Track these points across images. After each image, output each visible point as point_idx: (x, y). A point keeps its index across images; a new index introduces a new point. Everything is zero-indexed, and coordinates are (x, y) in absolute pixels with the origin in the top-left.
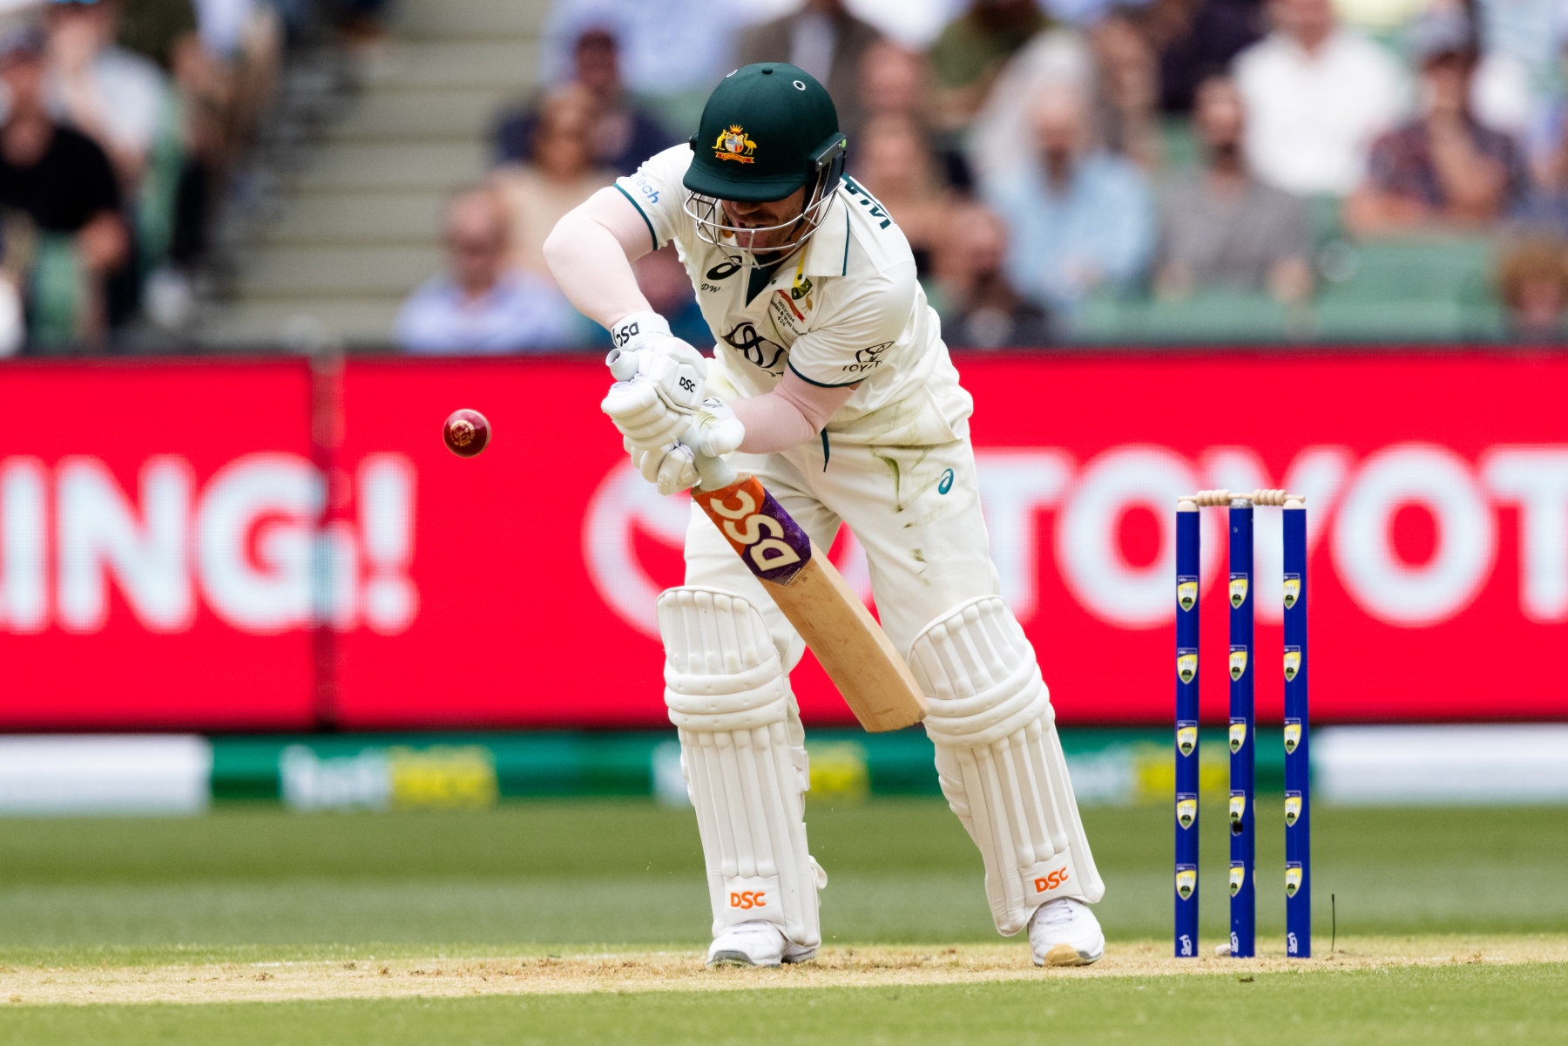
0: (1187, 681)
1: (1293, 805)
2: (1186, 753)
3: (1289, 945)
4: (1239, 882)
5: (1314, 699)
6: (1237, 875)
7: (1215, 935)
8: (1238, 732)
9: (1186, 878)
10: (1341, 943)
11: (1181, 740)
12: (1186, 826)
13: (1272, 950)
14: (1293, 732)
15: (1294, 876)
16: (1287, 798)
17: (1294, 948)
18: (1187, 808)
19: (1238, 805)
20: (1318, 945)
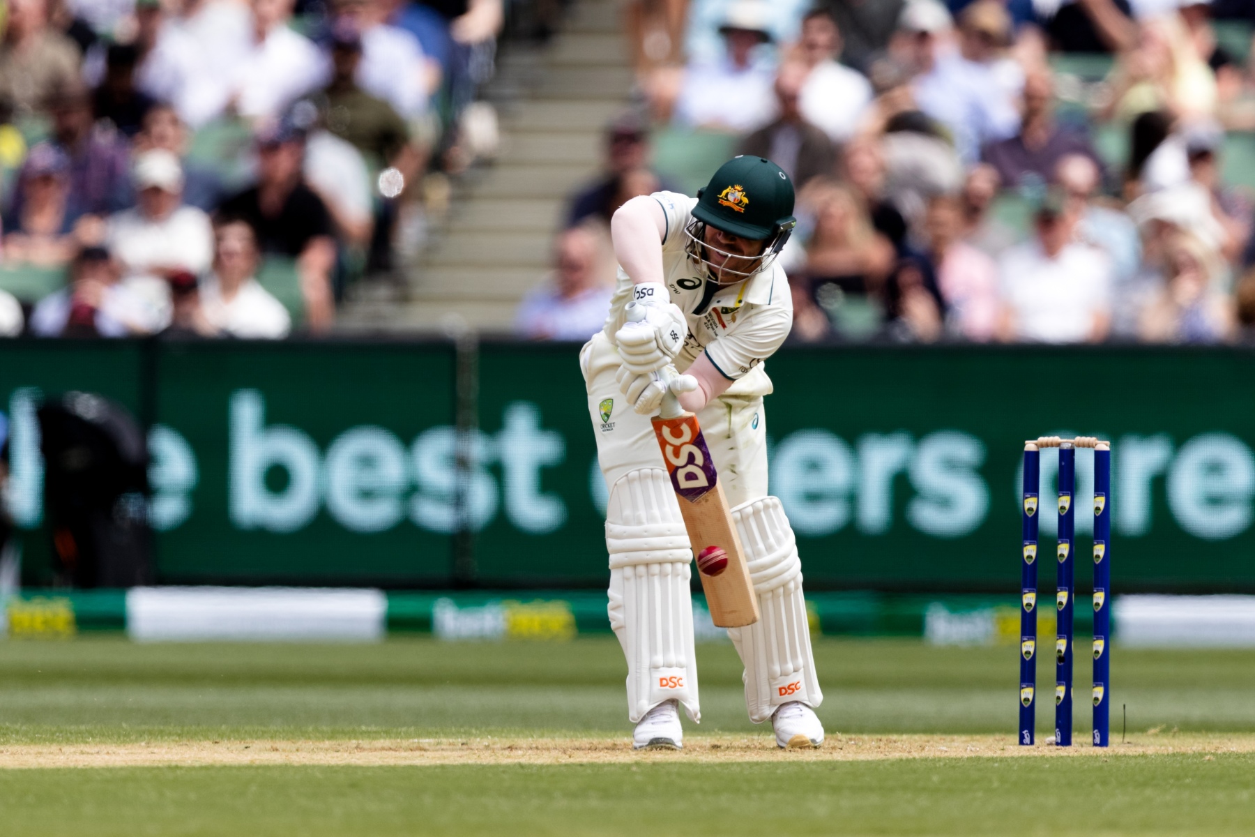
0: (1029, 562)
1: (1099, 645)
2: (1028, 610)
3: (1094, 738)
4: (1062, 695)
5: (1113, 575)
7: (1046, 731)
8: (1063, 597)
9: (1028, 693)
10: (1129, 738)
11: (1025, 602)
12: (1028, 658)
14: (1099, 597)
15: (1099, 692)
16: (1094, 640)
17: (1098, 740)
18: (1029, 646)
19: (1062, 645)
20: (1113, 738)
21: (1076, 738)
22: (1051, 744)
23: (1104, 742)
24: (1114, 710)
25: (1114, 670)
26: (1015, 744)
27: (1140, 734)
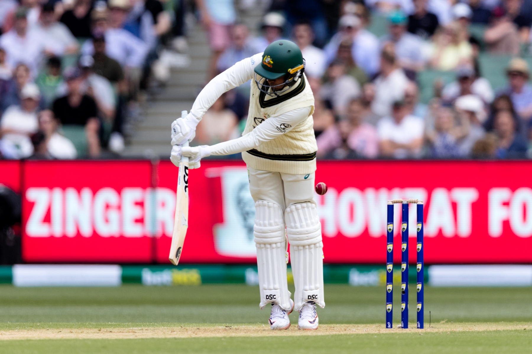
0: (390, 252)
1: (419, 286)
2: (390, 272)
3: (418, 325)
4: (404, 308)
5: (425, 257)
6: (404, 306)
7: (397, 322)
8: (404, 266)
9: (390, 306)
10: (432, 325)
11: (388, 268)
12: (389, 292)
13: (413, 327)
14: (419, 266)
15: (420, 306)
16: (417, 284)
17: (419, 326)
18: (390, 287)
19: (404, 286)
20: (426, 325)
21: (410, 325)
22: (399, 328)
23: (422, 327)
24: (426, 313)
26: (384, 328)
27: (437, 323)
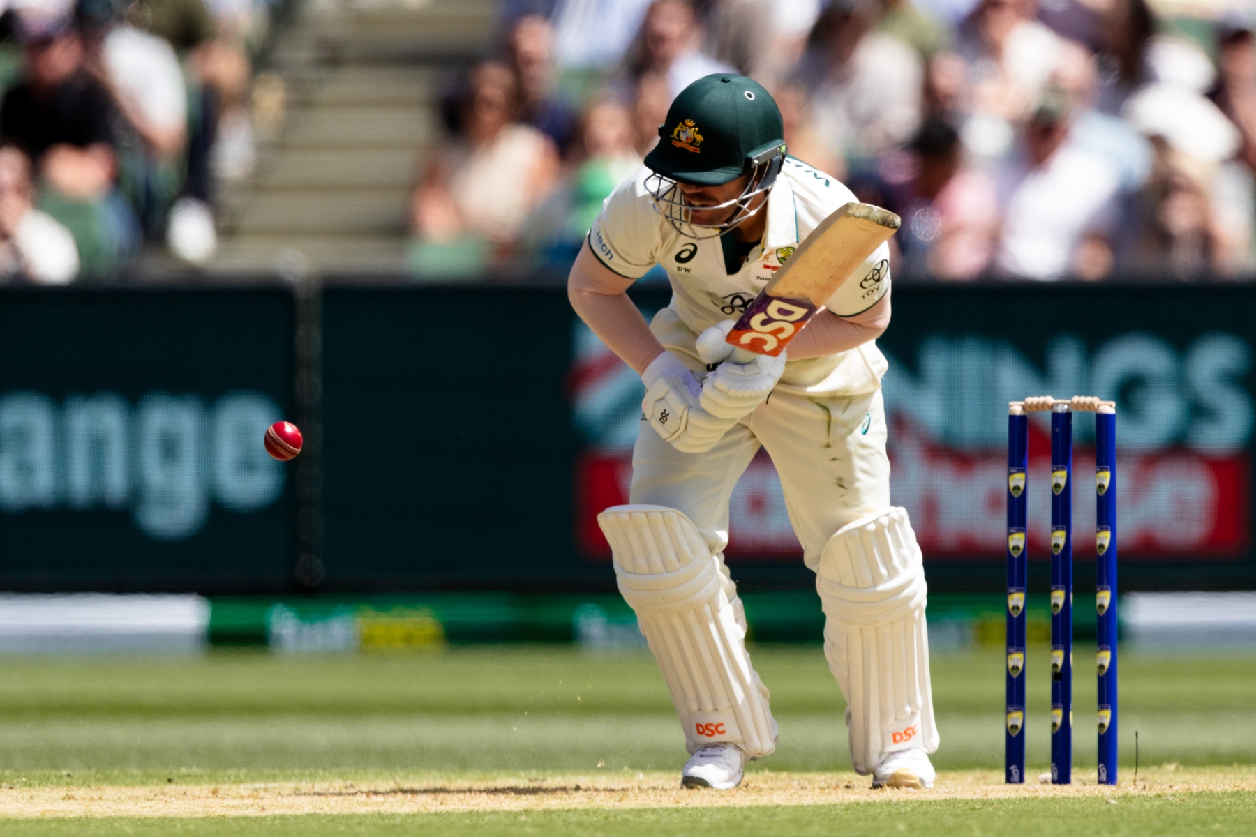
0: (1016, 555)
1: (1105, 658)
2: (1015, 614)
3: (1099, 774)
4: (1058, 721)
6: (1058, 715)
8: (1058, 597)
9: (1016, 718)
11: (1011, 604)
12: (1015, 674)
13: (1085, 781)
14: (1105, 598)
15: (1105, 716)
16: (1099, 652)
17: (1104, 777)
18: (1016, 659)
19: (1057, 657)
21: (1075, 774)
22: (1045, 782)
23: (1110, 779)
24: (1125, 739)
25: (1123, 688)
26: (1000, 784)
